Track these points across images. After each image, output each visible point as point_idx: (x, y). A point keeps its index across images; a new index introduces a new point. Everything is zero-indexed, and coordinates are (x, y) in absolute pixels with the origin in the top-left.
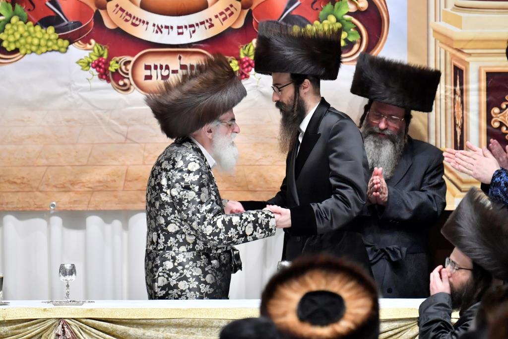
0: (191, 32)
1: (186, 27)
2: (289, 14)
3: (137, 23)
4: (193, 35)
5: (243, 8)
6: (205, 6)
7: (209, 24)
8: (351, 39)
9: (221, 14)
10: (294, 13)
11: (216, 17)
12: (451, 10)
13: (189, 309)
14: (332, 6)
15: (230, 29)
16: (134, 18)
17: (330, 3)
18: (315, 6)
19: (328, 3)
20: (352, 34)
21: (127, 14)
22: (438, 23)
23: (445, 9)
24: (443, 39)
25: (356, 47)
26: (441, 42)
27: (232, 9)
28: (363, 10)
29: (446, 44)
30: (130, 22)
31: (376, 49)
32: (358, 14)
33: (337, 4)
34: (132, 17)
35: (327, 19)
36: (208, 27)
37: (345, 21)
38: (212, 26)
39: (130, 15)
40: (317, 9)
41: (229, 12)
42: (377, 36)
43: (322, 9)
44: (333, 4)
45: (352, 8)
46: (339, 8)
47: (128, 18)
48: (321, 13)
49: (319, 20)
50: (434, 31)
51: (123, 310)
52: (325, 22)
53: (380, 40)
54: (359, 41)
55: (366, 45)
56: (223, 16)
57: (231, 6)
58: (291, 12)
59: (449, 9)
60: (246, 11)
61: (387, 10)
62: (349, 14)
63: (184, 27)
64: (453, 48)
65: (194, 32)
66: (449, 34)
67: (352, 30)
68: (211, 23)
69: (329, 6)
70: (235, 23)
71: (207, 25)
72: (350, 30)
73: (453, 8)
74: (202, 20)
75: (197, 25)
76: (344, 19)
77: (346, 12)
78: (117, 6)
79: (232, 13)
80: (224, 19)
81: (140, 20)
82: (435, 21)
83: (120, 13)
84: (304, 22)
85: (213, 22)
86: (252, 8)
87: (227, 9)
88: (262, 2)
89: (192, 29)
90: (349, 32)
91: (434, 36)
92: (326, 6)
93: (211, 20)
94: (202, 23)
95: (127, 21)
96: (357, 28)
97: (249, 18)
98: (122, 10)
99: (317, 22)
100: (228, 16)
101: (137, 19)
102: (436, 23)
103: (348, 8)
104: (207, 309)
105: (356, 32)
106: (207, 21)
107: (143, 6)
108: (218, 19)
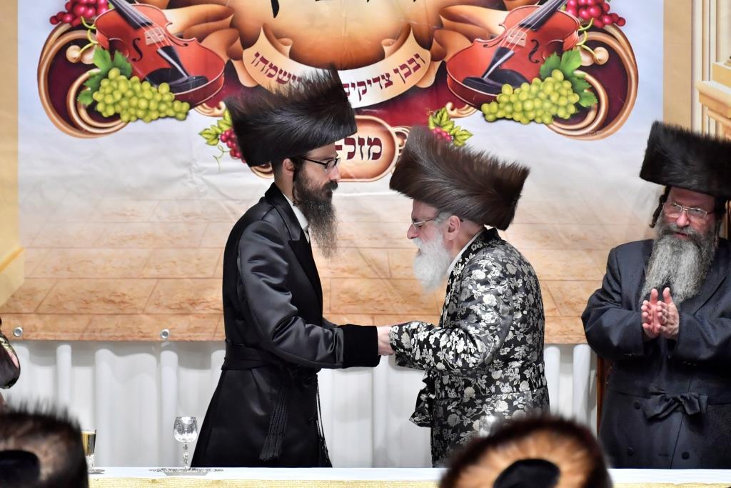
0: (361, 93)
1: (353, 85)
2: (498, 67)
3: (285, 79)
4: (362, 96)
5: (434, 59)
6: (380, 56)
7: (385, 82)
8: (584, 104)
9: (403, 67)
10: (505, 67)
11: (396, 71)
12: (725, 64)
13: (356, 482)
14: (558, 58)
15: (415, 89)
16: (281, 71)
17: (555, 53)
18: (534, 57)
19: (552, 53)
20: (586, 97)
21: (271, 66)
22: (706, 82)
23: (717, 63)
24: (714, 106)
25: (591, 115)
26: (711, 109)
27: (419, 61)
28: (601, 63)
29: (716, 112)
30: (275, 78)
31: (619, 118)
32: (594, 69)
33: (565, 55)
34: (279, 70)
35: (550, 75)
36: (383, 86)
37: (576, 79)
38: (389, 84)
39: (275, 69)
40: (537, 62)
41: (414, 65)
42: (620, 99)
43: (544, 61)
44: (560, 55)
45: (586, 61)
46: (568, 60)
47: (272, 72)
48: (543, 67)
49: (539, 77)
50: (701, 93)
51: (263, 482)
52: (548, 79)
53: (625, 106)
54: (596, 107)
55: (605, 113)
56: (406, 70)
57: (417, 56)
58: (500, 65)
59: (721, 63)
60: (438, 64)
61: (636, 63)
62: (582, 68)
63: (350, 85)
64: (727, 118)
65: (364, 92)
66: (722, 98)
67: (586, 91)
68: (388, 81)
69: (554, 57)
70: (421, 81)
71: (383, 82)
72: (583, 91)
73: (728, 62)
74: (376, 76)
75: (369, 82)
76: (573, 76)
77: (578, 66)
78: (257, 55)
79: (418, 67)
80: (407, 75)
81: (290, 76)
82: (703, 80)
83: (262, 64)
84: (519, 79)
85: (391, 79)
86: (446, 60)
87: (411, 61)
88: (460, 52)
89: (363, 88)
90: (582, 94)
91: (700, 101)
92: (549, 57)
93: (388, 75)
94: (376, 80)
95: (270, 76)
96: (593, 89)
97: (442, 73)
98: (264, 60)
99: (536, 80)
100: (412, 71)
101: (285, 73)
102: (704, 82)
103: (580, 60)
104: (381, 482)
105: (592, 94)
106: (383, 77)
107: (294, 56)
108: (398, 74)
